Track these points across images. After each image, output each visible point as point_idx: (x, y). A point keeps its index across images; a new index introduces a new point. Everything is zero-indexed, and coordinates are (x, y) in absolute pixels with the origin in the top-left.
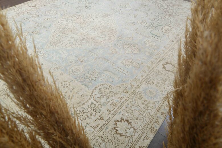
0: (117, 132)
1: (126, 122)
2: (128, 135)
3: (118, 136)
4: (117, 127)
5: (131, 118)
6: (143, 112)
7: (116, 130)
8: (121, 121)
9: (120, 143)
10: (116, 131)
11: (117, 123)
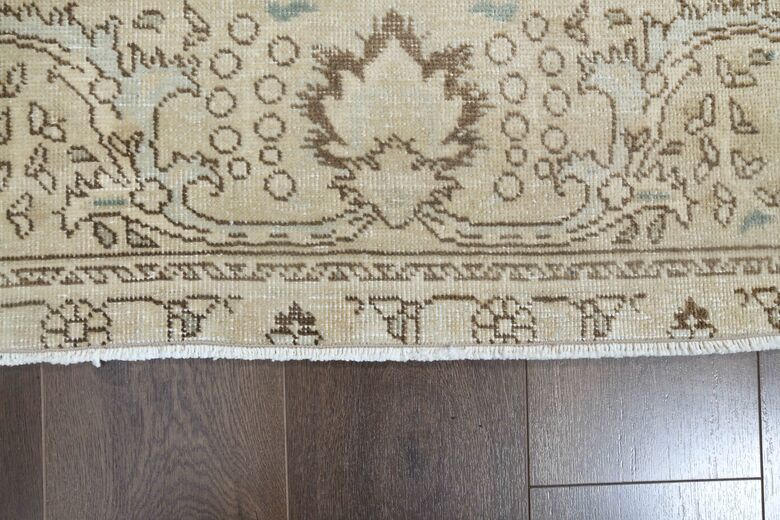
0: (328, 101)
1: (458, 102)
2: (366, 181)
3: (301, 126)
4: (357, 69)
5: (515, 126)
6: (633, 169)
7: (325, 82)
8: (428, 69)
9: (260, 171)
10: (321, 92)
11: (394, 44)
